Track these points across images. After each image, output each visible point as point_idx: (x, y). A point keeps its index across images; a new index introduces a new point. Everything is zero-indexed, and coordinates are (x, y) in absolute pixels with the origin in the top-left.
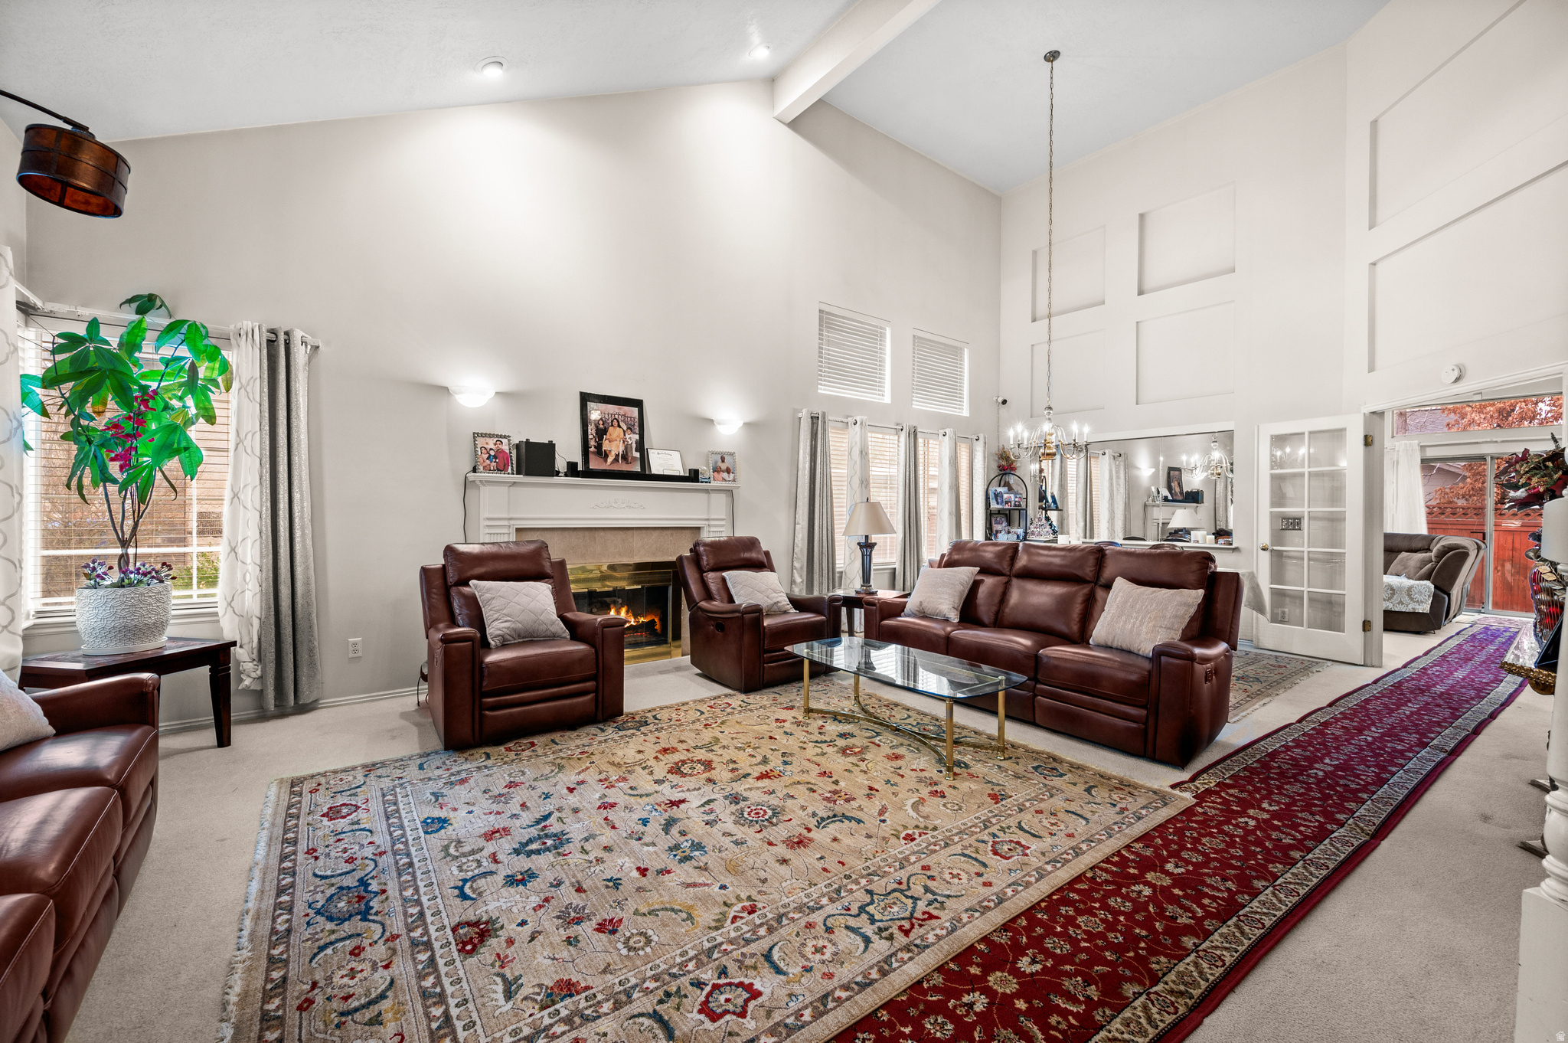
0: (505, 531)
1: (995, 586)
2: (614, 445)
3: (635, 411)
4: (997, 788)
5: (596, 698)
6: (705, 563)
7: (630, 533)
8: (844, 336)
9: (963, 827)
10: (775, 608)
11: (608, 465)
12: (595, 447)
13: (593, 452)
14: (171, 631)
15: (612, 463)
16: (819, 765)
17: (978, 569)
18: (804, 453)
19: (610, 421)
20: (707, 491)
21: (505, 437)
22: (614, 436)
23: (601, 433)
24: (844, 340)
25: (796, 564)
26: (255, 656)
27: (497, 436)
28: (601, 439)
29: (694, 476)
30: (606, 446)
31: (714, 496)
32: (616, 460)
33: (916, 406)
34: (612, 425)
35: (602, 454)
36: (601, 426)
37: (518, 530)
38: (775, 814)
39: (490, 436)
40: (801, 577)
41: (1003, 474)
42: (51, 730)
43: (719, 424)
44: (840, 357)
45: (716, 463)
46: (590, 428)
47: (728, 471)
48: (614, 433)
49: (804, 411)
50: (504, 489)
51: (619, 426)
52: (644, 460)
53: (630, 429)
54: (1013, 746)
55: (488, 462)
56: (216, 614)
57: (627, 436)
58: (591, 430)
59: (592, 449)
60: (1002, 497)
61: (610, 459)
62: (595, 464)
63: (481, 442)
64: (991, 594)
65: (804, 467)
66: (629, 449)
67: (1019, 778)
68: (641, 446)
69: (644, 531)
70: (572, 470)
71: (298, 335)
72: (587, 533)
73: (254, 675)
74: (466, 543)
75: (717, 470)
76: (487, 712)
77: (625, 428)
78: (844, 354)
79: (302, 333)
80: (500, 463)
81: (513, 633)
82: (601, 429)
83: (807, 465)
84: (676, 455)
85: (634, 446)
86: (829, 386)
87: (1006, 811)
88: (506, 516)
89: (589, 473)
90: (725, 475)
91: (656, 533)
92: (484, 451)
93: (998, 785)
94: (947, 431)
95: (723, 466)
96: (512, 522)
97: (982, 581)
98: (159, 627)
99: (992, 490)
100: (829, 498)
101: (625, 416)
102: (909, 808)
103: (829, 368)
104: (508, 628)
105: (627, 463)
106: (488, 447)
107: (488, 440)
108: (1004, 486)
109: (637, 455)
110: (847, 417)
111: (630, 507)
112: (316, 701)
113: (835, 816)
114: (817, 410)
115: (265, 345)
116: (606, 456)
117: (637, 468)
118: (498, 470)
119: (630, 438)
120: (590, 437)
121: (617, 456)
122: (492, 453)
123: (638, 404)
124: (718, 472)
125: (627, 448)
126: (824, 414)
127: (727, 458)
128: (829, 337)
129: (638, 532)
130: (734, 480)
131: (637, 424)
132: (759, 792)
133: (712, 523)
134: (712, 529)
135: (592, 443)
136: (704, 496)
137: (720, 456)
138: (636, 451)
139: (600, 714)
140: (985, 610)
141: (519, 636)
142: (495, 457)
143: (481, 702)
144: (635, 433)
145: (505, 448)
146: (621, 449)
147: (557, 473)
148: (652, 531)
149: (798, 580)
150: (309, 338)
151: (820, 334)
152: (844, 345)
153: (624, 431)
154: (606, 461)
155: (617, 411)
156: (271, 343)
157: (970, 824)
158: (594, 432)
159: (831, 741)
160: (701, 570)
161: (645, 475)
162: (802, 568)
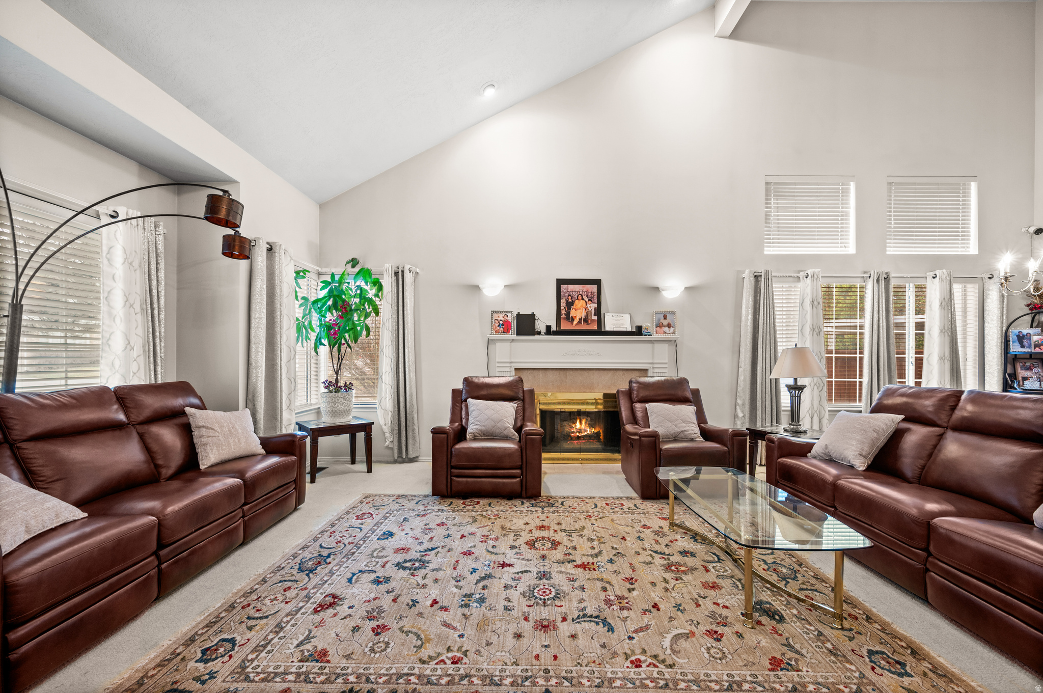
0: (508, 370)
1: (926, 438)
2: (578, 312)
3: (594, 288)
4: (790, 654)
5: (521, 481)
6: (635, 396)
7: (591, 372)
8: (796, 200)
9: (702, 677)
10: (682, 435)
11: (574, 326)
12: (565, 314)
13: (564, 318)
14: (353, 414)
15: (576, 324)
16: (634, 571)
17: (903, 417)
18: (747, 307)
19: (576, 296)
20: (651, 342)
21: (509, 312)
22: (579, 306)
23: (570, 305)
24: (796, 204)
25: (739, 401)
26: (390, 430)
27: (505, 312)
28: (569, 309)
29: (639, 331)
30: (573, 313)
31: (657, 345)
32: (580, 322)
33: (891, 251)
34: (578, 299)
35: (570, 319)
36: (570, 300)
37: (516, 369)
38: (556, 597)
39: (501, 312)
40: (743, 412)
41: (1036, 314)
42: (263, 451)
43: (663, 290)
44: (793, 220)
45: (659, 320)
46: (562, 302)
47: (669, 326)
48: (579, 304)
49: (747, 272)
50: (508, 344)
51: (583, 299)
52: (600, 322)
53: (591, 301)
54: (868, 618)
55: (498, 328)
56: (376, 408)
57: (588, 306)
58: (563, 303)
59: (563, 316)
60: (1030, 340)
61: (575, 322)
62: (565, 326)
63: (495, 316)
64: (921, 445)
65: (747, 320)
66: (589, 314)
67: (835, 655)
68: (598, 312)
69: (602, 371)
70: (549, 331)
71: (407, 267)
72: (562, 372)
73: (389, 440)
74: (489, 377)
75: (659, 325)
76: (455, 478)
77: (587, 300)
78: (796, 216)
79: (409, 266)
80: (505, 327)
81: (480, 432)
82: (570, 302)
83: (750, 317)
84: (627, 316)
85: (593, 312)
86: (779, 247)
87: (774, 682)
88: (508, 361)
89: (560, 333)
90: (666, 329)
91: (611, 373)
92: (497, 322)
93: (797, 652)
94: (937, 272)
95: (665, 322)
96: (513, 364)
97: (907, 430)
98: (348, 412)
99: (1013, 332)
100: (772, 345)
101: (587, 291)
102: (669, 637)
103: (778, 231)
104: (477, 429)
105: (588, 324)
106: (499, 319)
107: (499, 314)
108: (1037, 327)
109: (595, 318)
110: (799, 272)
111: (590, 355)
112: (417, 457)
113: (597, 617)
114: (761, 270)
115: (393, 275)
116: (573, 320)
117: (595, 327)
118: (504, 332)
119: (590, 307)
120: (562, 308)
121: (580, 319)
122: (501, 322)
123: (598, 282)
124: (660, 327)
125: (588, 313)
126: (767, 272)
127: (669, 316)
128: (778, 204)
129: (597, 372)
130: (674, 333)
131: (596, 297)
132: (565, 576)
133: (655, 366)
134: (656, 371)
135: (563, 312)
136: (649, 345)
137: (662, 315)
138: (595, 315)
139: (524, 493)
140: (908, 463)
141: (484, 434)
142: (503, 325)
143: (451, 471)
144: (594, 303)
145: (509, 319)
146: (584, 314)
147: (539, 333)
148: (608, 372)
149: (740, 415)
150: (414, 269)
151: (767, 203)
152: (796, 208)
153: (586, 302)
154: (572, 324)
155: (581, 289)
156: (396, 274)
157: (714, 678)
158: (564, 305)
159: (669, 555)
160: (632, 402)
161: (600, 332)
162: (743, 405)
